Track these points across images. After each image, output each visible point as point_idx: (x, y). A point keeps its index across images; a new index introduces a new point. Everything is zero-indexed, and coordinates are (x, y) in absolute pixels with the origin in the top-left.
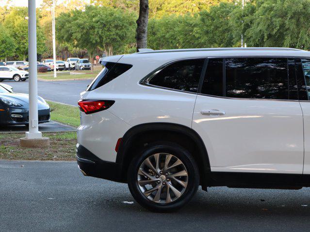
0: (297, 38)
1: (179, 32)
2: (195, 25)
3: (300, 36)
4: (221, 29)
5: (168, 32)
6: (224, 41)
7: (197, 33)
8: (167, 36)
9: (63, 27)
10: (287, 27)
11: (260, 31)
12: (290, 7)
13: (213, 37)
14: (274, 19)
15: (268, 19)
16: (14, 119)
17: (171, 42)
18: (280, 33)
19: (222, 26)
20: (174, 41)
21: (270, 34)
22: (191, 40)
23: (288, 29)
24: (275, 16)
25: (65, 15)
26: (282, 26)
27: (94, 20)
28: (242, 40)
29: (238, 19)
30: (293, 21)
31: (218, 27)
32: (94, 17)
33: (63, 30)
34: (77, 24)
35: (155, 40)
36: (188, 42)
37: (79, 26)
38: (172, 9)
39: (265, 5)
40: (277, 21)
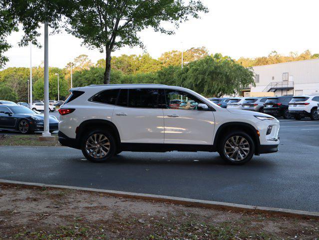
0: (212, 87)
2: (155, 79)
3: (213, 85)
4: (169, 81)
9: (77, 79)
12: (207, 68)
14: (198, 75)
15: (195, 76)
16: (38, 128)
18: (202, 84)
21: (196, 84)
23: (206, 82)
24: (199, 74)
25: (78, 72)
26: (203, 79)
27: (95, 75)
29: (179, 75)
30: (209, 76)
32: (95, 73)
33: (77, 82)
34: (85, 77)
37: (86, 79)
38: (145, 70)
39: (194, 67)
40: (200, 77)
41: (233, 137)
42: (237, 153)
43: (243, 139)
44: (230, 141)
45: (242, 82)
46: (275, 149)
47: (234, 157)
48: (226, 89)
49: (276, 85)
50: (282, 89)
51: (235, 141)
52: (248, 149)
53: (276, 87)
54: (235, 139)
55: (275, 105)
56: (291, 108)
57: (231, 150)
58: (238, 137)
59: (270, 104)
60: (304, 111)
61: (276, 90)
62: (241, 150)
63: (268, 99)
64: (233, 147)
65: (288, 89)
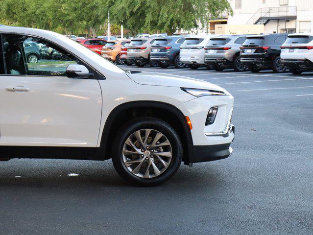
0: (158, 16)
1: (49, 8)
3: (161, 13)
4: (89, 6)
5: (39, 8)
6: (92, 18)
7: (65, 10)
8: (37, 12)
10: (148, 5)
11: (123, 8)
13: (81, 14)
17: (42, 18)
18: (142, 11)
19: (89, 3)
20: (44, 18)
21: (132, 11)
22: (61, 16)
23: (149, 7)
26: (143, 3)
28: (109, 18)
31: (86, 4)
35: (27, 16)
36: (58, 18)
41: (138, 132)
42: (147, 162)
43: (159, 135)
44: (134, 139)
45: (210, 7)
46: (223, 153)
47: (142, 171)
48: (183, 20)
49: (269, 12)
50: (278, 20)
51: (144, 140)
52: (168, 154)
53: (268, 15)
54: (143, 134)
55: (259, 50)
56: (285, 55)
57: (136, 157)
58: (148, 131)
59: (251, 47)
60: (307, 60)
61: (268, 21)
62: (155, 157)
63: (248, 38)
64: (139, 151)
65: (288, 19)
